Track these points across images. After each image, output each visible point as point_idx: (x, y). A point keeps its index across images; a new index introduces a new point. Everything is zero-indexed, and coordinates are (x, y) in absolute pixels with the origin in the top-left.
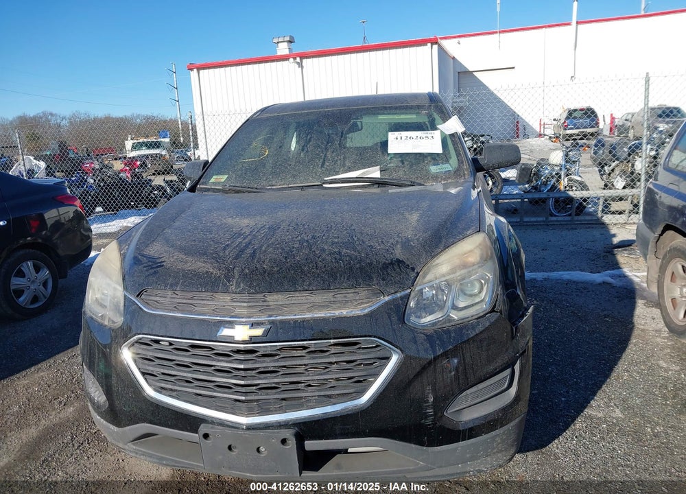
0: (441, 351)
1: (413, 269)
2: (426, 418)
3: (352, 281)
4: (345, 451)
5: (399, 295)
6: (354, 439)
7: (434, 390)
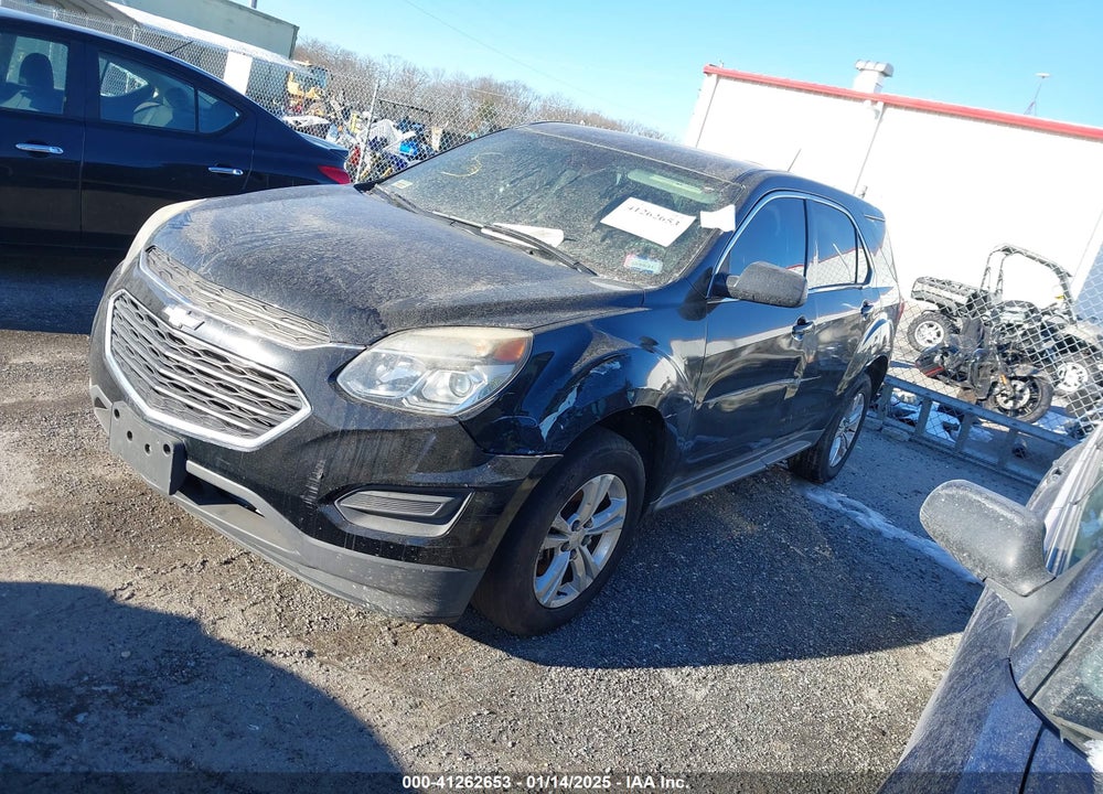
0: (355, 427)
1: (383, 327)
2: (306, 495)
3: (307, 311)
4: (253, 509)
5: (346, 347)
6: (251, 492)
7: (327, 469)
